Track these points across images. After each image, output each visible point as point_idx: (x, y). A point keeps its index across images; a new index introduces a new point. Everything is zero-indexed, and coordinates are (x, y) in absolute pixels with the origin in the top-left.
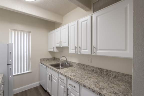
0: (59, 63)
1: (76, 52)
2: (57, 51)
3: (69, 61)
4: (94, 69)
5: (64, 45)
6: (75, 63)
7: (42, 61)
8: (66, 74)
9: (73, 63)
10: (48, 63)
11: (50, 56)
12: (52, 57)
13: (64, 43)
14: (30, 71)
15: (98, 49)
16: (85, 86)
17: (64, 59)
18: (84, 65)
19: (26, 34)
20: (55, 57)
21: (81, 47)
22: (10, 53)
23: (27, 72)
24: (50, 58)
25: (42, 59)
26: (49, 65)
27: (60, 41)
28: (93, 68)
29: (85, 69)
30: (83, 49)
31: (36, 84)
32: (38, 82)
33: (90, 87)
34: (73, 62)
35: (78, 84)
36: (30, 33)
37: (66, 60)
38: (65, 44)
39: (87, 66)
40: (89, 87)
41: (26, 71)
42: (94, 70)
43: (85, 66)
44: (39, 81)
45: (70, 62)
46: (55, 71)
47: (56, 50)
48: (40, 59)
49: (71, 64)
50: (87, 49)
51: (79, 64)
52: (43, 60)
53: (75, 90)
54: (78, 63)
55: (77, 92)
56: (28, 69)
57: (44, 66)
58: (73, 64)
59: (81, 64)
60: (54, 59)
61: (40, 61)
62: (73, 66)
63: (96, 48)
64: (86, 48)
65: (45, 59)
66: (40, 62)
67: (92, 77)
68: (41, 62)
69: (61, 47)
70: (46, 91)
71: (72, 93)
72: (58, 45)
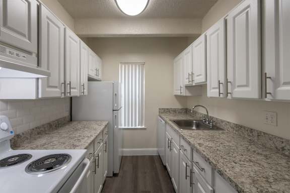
0: (191, 119)
1: (220, 94)
2: (188, 94)
3: (213, 117)
4: (283, 145)
5: (199, 79)
6: (228, 122)
7: (162, 113)
8: (191, 140)
9: (223, 123)
10: (169, 118)
11: (177, 106)
12: (182, 108)
13: (197, 76)
14: (143, 127)
15: (282, 81)
16: (221, 173)
17: (202, 111)
18: (252, 130)
19: (139, 66)
20: (188, 108)
21: (232, 81)
22: (116, 94)
23: (140, 127)
24: (178, 109)
25: (162, 109)
26: (170, 120)
27: (190, 74)
28: (283, 142)
29: (256, 141)
30: (238, 86)
31: (151, 151)
32: (156, 149)
33: (232, 178)
34: (224, 121)
35: (208, 164)
36: (144, 64)
37: (206, 114)
38: (200, 77)
39: (260, 134)
40: (229, 178)
41: (139, 125)
42: (283, 149)
43: (255, 134)
44: (157, 146)
45: (217, 119)
46: (175, 130)
47: (185, 93)
48: (160, 109)
49: (218, 125)
50: (247, 86)
51: (239, 127)
52: (164, 110)
53: (204, 178)
54: (236, 123)
55: (208, 183)
56: (141, 123)
57: (163, 121)
58: (223, 125)
59: (244, 128)
60: (186, 111)
61: (159, 112)
62: (222, 129)
63: (273, 81)
64: (245, 84)
65: (168, 109)
66: (158, 114)
67: (262, 163)
68: (160, 114)
69: (194, 84)
70: (165, 167)
71: (200, 183)
72: (187, 82)
